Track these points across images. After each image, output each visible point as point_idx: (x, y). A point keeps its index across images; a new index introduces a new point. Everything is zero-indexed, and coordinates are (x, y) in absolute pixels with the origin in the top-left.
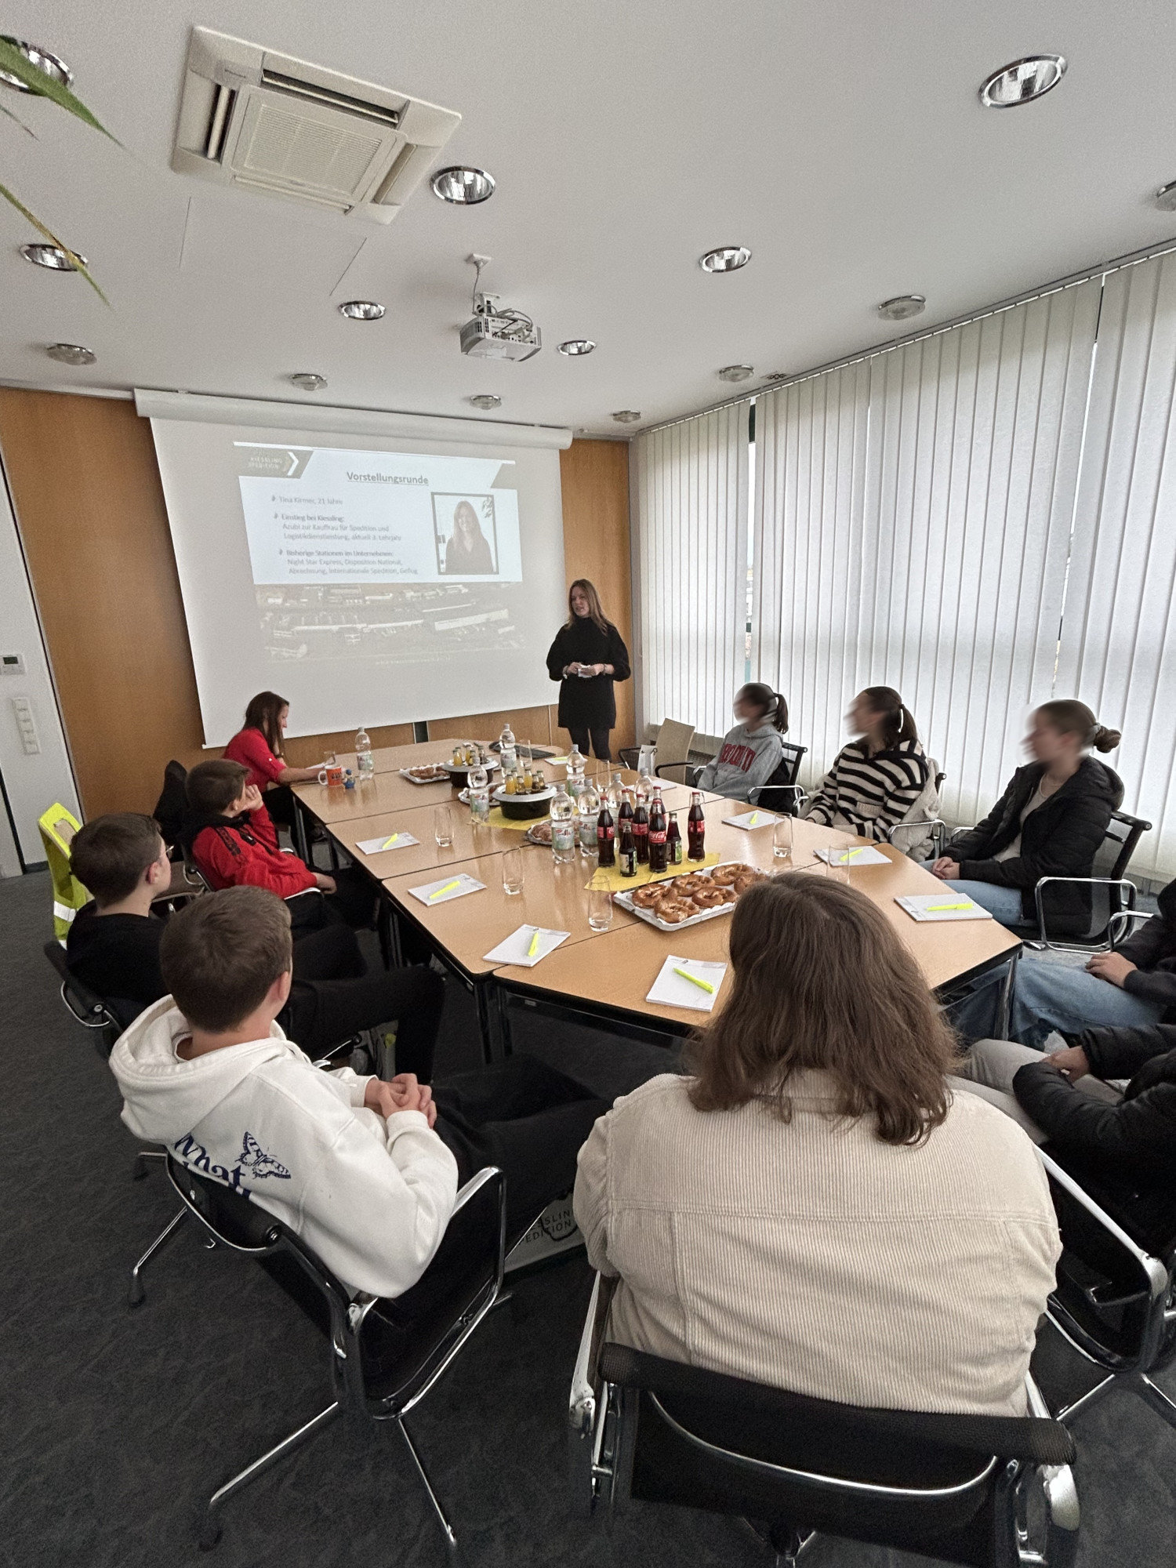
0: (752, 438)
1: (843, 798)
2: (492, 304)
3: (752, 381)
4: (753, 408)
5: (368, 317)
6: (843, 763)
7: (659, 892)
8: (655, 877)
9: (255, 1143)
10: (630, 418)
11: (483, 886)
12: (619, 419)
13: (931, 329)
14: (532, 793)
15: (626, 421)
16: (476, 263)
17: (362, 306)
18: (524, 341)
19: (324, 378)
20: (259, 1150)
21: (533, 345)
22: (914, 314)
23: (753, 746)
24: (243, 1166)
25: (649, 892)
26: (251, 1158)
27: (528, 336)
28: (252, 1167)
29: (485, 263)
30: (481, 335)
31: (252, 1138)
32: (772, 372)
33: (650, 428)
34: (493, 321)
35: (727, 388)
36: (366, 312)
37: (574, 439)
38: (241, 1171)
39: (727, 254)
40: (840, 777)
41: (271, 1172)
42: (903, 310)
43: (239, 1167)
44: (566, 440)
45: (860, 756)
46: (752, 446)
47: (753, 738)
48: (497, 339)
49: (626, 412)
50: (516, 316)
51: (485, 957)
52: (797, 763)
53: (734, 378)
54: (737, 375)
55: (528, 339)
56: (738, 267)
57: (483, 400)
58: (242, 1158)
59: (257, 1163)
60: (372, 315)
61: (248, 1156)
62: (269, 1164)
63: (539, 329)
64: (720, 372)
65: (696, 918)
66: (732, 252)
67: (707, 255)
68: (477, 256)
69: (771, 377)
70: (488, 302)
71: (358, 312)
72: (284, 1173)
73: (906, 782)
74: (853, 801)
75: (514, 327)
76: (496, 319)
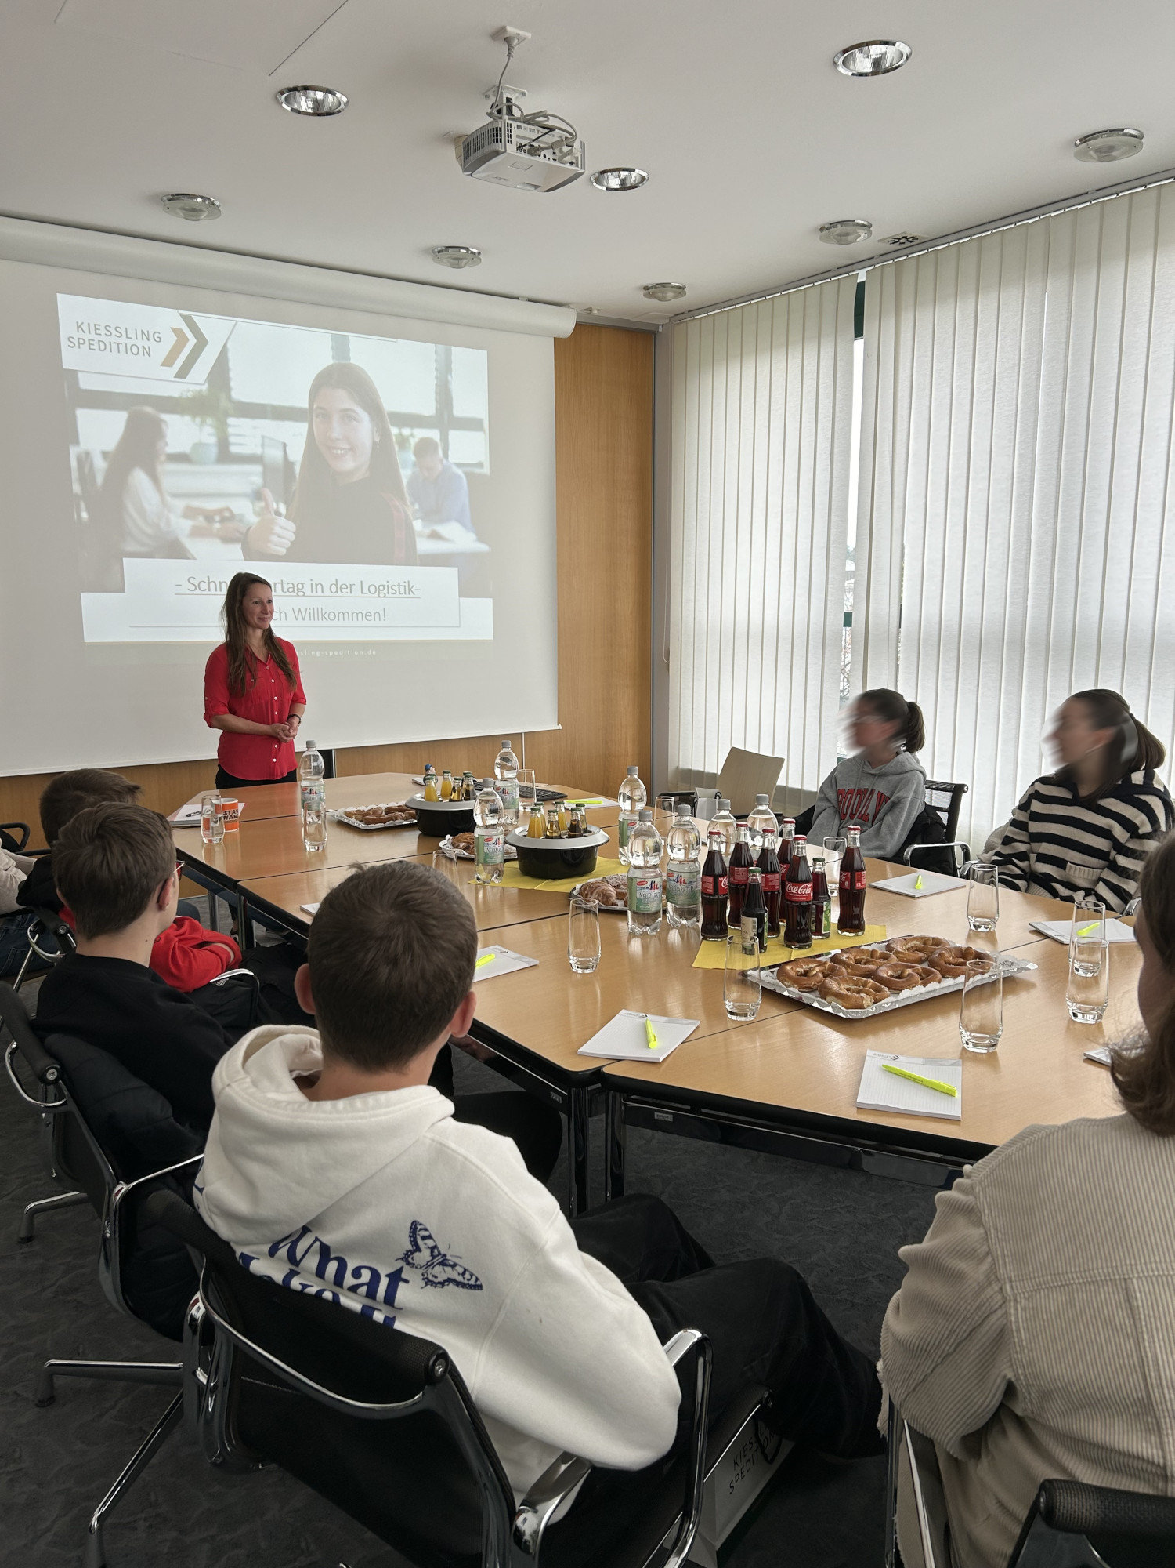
0: (859, 333)
1: (1043, 858)
2: (514, 101)
3: (863, 244)
4: (861, 287)
5: (319, 111)
6: (1037, 806)
7: (818, 969)
8: (796, 953)
9: (430, 1237)
10: (670, 295)
11: (536, 962)
12: (653, 296)
13: (1142, 180)
14: (570, 837)
15: (663, 299)
16: (508, 40)
17: (311, 93)
18: (561, 160)
19: (217, 203)
20: (435, 1247)
21: (573, 167)
22: (1126, 154)
23: (881, 787)
24: (406, 1268)
25: (802, 970)
26: (424, 1256)
27: (568, 153)
28: (421, 1271)
29: (522, 39)
30: (500, 147)
31: (426, 1230)
32: (896, 232)
33: (693, 312)
34: (519, 127)
35: (830, 253)
36: (317, 104)
37: (577, 324)
38: (404, 1276)
39: (876, 51)
40: (1035, 827)
41: (450, 1280)
42: (1111, 148)
43: (402, 1268)
44: (565, 324)
45: (1067, 795)
46: (859, 344)
47: (882, 775)
48: (522, 155)
49: (663, 285)
50: (552, 122)
51: (582, 1050)
52: (953, 810)
53: (842, 239)
54: (847, 234)
55: (568, 158)
56: (887, 71)
57: (453, 254)
58: (407, 1258)
59: (430, 1265)
60: (326, 109)
61: (417, 1254)
62: (448, 1269)
63: (582, 145)
64: (822, 229)
65: (890, 1002)
66: (882, 48)
67: (845, 51)
68: (511, 30)
69: (896, 240)
70: (509, 100)
71: (305, 104)
72: (472, 1282)
73: (1147, 828)
74: (1060, 863)
75: (549, 139)
76: (523, 125)
